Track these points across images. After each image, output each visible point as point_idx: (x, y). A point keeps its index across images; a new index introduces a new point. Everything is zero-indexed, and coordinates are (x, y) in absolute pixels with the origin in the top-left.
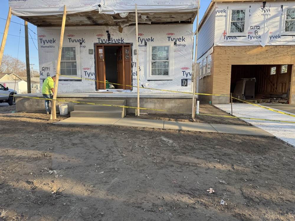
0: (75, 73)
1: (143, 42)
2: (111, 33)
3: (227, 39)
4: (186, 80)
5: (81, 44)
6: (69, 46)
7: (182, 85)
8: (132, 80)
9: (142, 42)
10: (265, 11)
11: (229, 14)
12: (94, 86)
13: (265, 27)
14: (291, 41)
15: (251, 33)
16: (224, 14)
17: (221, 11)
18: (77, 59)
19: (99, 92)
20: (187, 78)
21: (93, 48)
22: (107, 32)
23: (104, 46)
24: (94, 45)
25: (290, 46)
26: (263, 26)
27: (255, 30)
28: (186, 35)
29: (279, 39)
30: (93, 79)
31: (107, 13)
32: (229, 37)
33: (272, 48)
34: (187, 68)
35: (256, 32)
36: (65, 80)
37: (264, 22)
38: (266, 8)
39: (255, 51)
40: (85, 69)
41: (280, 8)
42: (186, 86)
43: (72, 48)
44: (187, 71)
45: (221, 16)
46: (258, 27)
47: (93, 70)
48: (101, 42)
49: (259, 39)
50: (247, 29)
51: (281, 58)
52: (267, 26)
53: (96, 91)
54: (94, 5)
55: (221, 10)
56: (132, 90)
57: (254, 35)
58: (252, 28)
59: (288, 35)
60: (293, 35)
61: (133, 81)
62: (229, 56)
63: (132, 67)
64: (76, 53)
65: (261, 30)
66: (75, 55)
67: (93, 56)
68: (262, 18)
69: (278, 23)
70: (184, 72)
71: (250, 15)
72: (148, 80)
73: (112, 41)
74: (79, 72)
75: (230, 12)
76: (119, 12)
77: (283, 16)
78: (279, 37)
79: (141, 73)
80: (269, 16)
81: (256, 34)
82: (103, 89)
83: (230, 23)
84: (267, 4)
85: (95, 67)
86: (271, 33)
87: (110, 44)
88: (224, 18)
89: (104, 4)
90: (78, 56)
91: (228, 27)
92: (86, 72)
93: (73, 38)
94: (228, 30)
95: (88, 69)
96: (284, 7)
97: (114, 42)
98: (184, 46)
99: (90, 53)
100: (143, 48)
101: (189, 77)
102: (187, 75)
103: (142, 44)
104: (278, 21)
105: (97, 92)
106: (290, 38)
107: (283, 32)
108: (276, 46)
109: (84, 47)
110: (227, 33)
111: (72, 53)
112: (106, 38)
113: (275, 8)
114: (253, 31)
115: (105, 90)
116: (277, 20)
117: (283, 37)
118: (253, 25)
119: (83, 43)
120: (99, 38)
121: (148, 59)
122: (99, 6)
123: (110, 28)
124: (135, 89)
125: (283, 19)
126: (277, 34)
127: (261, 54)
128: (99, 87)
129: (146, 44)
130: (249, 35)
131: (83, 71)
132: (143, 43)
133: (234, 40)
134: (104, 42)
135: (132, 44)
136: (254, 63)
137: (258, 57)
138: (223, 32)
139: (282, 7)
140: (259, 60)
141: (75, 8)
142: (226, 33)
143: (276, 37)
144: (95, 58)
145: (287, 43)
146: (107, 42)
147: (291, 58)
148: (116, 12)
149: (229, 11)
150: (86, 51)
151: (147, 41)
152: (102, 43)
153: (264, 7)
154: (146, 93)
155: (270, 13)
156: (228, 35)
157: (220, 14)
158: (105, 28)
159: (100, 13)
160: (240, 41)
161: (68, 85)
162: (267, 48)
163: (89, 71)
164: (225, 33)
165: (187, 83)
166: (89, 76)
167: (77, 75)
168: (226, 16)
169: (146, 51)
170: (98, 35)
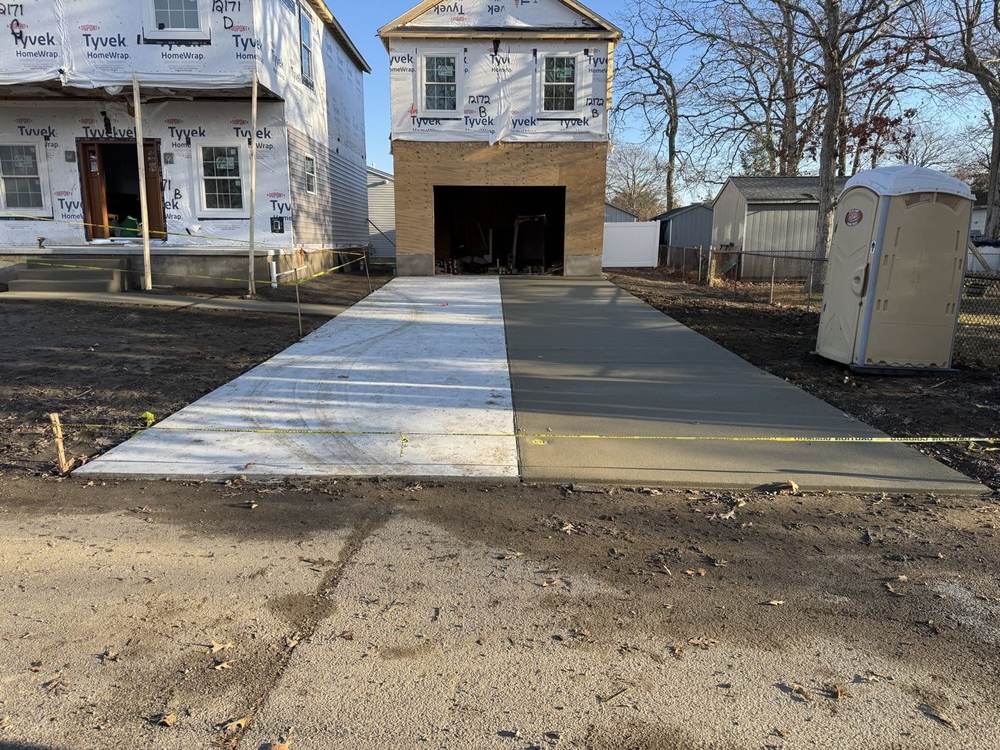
0: (39, 204)
1: (183, 136)
2: (112, 117)
3: (419, 124)
4: (281, 219)
5: (47, 138)
6: (21, 144)
7: (273, 231)
8: (165, 218)
9: (180, 137)
10: (499, 62)
11: (419, 65)
12: (82, 232)
13: (500, 99)
14: (558, 133)
15: (472, 112)
16: (409, 65)
17: (403, 59)
18: (39, 172)
19: (94, 245)
20: (281, 215)
21: (74, 149)
22: (104, 113)
23: (99, 145)
24: (77, 141)
25: (558, 144)
26: (497, 96)
27: (480, 105)
28: (275, 125)
29: (532, 128)
30: (78, 217)
31: (78, 86)
32: (424, 119)
33: (518, 148)
34: (280, 195)
35: (482, 109)
36: (17, 219)
37: (497, 87)
38: (501, 55)
39: (481, 155)
40: (59, 193)
41: (531, 55)
42: (282, 231)
43: (27, 148)
44: (281, 201)
45: (403, 70)
46: (486, 98)
47: (77, 197)
48: (90, 136)
49: (490, 127)
50: (463, 102)
51: (538, 171)
52: (505, 97)
53: (87, 243)
54: (51, 70)
55: (401, 54)
56: (166, 239)
57: (478, 118)
58: (472, 99)
59: (552, 119)
60: (562, 120)
61: (167, 219)
62: (425, 164)
63: (163, 189)
64: (38, 160)
65: (493, 105)
66: (35, 164)
67: (75, 165)
68: (493, 79)
69: (528, 92)
70: (274, 202)
71: (466, 71)
72: (200, 219)
73: (115, 134)
74: (46, 200)
75: (421, 63)
76: (103, 84)
77: (538, 75)
78: (533, 123)
79: (184, 203)
80: (508, 74)
81: (483, 114)
82: (103, 237)
83: (424, 88)
84: (502, 46)
85: (82, 189)
86: (514, 112)
87: (111, 141)
88: (410, 76)
89: (71, 69)
90: (42, 165)
91: (419, 95)
92: (61, 200)
93: (28, 127)
94: (419, 104)
95: (67, 193)
96: (539, 54)
97: (119, 136)
98: (270, 147)
99: (67, 160)
100: (185, 150)
101: (286, 213)
102: (281, 210)
103: (181, 142)
104: (527, 87)
105: (90, 245)
106: (556, 126)
107: (542, 111)
108: (527, 143)
109: (55, 145)
110: (419, 111)
111: (29, 159)
112: (101, 127)
113: (519, 55)
114: (475, 107)
115: (108, 241)
116: (524, 84)
117: (540, 122)
118: (475, 93)
119: (52, 138)
120: (86, 128)
121: (195, 172)
122: (61, 72)
123: (108, 106)
124: (172, 239)
125: (538, 81)
126: (528, 116)
127: (495, 160)
128: (93, 233)
129: (188, 142)
130: (466, 117)
131: (56, 198)
132: (183, 140)
133: (435, 127)
134: (97, 136)
135: (159, 142)
136: (482, 184)
137: (489, 168)
138: (409, 106)
139: (535, 52)
140: (493, 175)
141: (12, 74)
142: (416, 111)
143: (526, 122)
144: (80, 171)
145: (548, 137)
146: (105, 136)
147: (561, 171)
148: (97, 85)
149: (419, 59)
150: (58, 156)
151: (190, 136)
152: (94, 138)
153: (496, 52)
154: (196, 246)
155: (510, 67)
156: (419, 115)
157: (400, 65)
158: (98, 106)
159: (63, 85)
160: (449, 131)
161: (26, 229)
162: (507, 148)
163: (68, 199)
164: (413, 110)
165: (282, 226)
166: (69, 208)
167: (42, 206)
168: (413, 70)
169: (189, 157)
170: (84, 121)
